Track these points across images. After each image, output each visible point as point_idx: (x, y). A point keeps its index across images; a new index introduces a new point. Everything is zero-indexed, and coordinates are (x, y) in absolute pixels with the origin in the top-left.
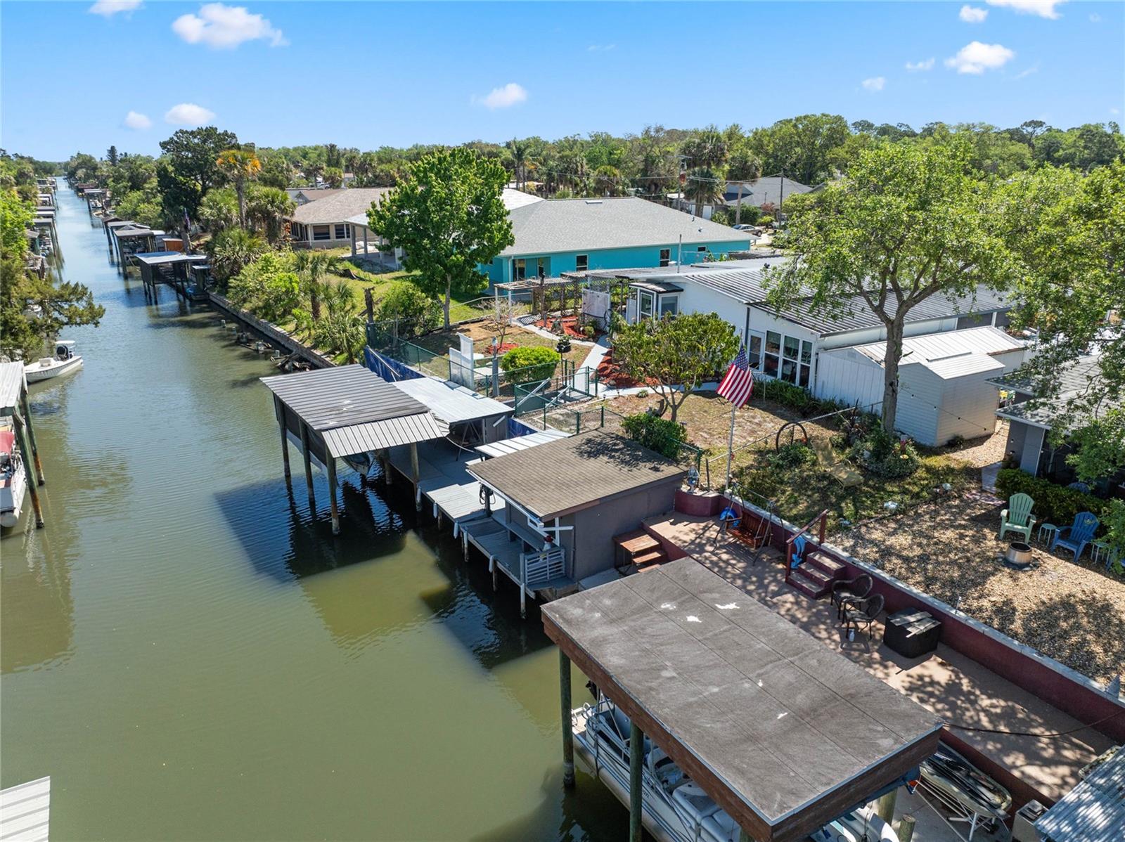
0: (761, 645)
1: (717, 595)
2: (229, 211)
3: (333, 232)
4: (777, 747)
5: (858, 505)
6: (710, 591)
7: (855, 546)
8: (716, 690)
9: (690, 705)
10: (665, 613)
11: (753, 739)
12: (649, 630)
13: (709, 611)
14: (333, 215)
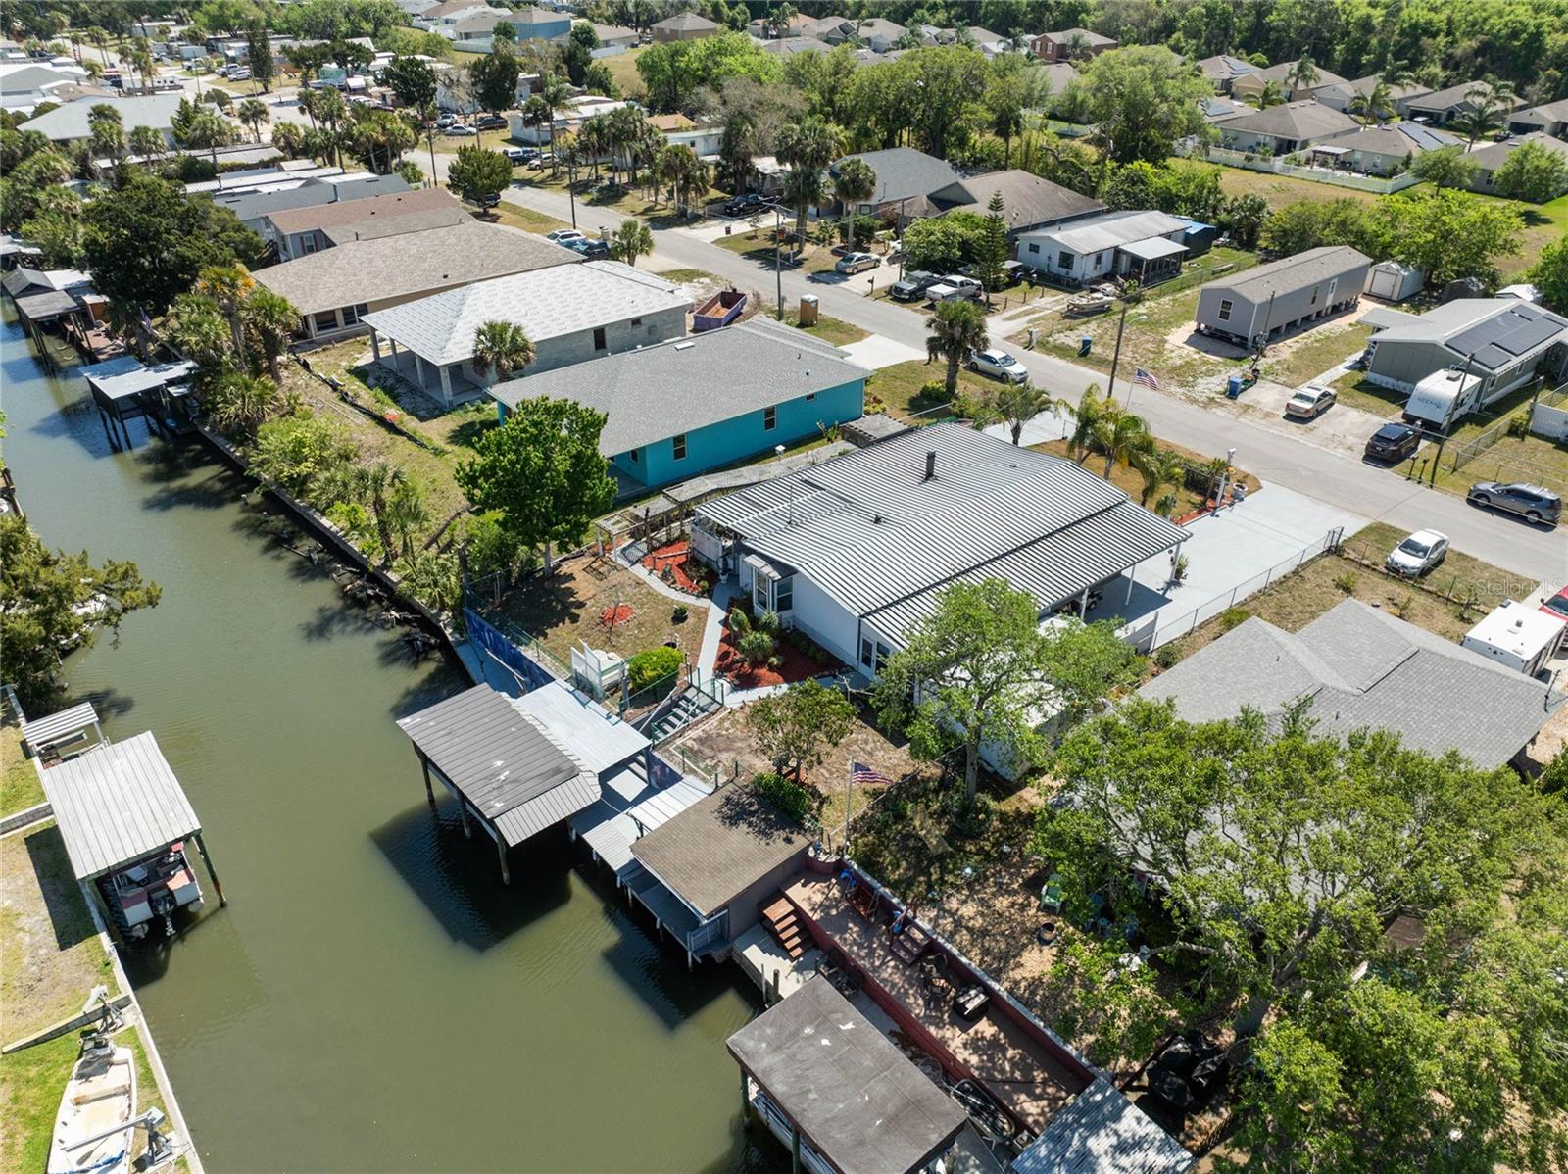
0: (868, 1063)
1: (839, 1016)
2: (218, 336)
3: (340, 318)
4: (875, 1147)
5: (944, 870)
6: (834, 1012)
7: (937, 917)
8: (841, 1106)
9: (827, 1120)
10: (808, 1038)
11: (861, 1143)
12: (798, 1057)
13: (835, 1033)
14: (338, 294)
